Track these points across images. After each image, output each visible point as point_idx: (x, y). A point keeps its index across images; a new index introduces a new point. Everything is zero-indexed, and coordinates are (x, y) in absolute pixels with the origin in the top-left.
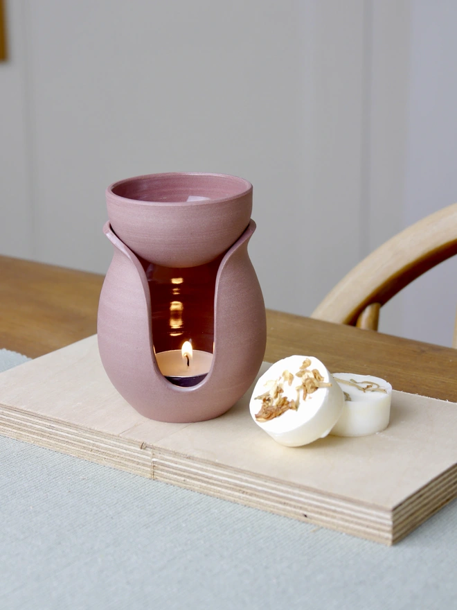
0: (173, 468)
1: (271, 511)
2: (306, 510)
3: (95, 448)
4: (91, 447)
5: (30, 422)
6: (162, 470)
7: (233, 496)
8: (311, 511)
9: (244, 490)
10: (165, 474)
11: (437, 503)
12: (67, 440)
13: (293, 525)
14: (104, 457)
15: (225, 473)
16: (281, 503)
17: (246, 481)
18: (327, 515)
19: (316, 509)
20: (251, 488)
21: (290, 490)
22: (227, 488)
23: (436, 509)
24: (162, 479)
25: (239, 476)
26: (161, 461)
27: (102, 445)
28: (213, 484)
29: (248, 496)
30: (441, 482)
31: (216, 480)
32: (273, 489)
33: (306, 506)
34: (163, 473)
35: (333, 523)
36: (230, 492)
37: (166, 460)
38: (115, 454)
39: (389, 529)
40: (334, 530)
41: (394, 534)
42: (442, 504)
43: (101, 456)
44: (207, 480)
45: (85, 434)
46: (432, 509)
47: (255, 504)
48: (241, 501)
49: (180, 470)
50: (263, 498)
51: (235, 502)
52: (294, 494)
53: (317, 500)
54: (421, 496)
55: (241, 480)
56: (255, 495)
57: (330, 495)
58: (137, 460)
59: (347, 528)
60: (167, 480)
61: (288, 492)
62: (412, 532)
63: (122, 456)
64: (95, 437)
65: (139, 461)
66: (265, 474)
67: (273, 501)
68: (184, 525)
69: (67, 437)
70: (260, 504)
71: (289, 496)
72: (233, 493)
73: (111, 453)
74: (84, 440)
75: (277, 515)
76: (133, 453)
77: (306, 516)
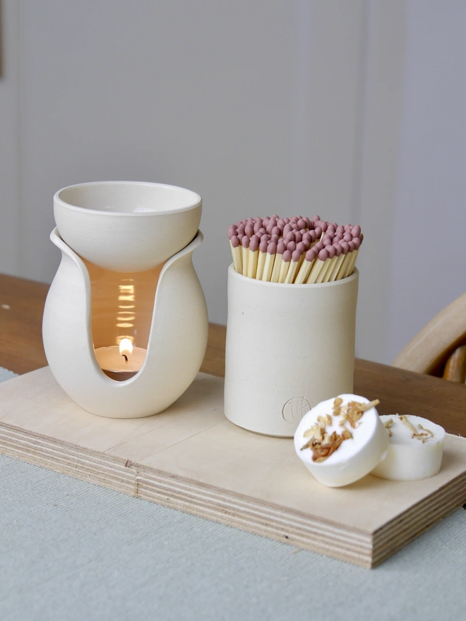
0: (157, 486)
1: (253, 532)
2: (287, 531)
3: (79, 464)
4: (76, 463)
5: (16, 437)
6: (146, 488)
7: (215, 516)
8: (293, 533)
9: (227, 510)
10: (149, 492)
11: (416, 529)
12: (52, 456)
13: (274, 546)
14: (89, 473)
15: (209, 493)
16: (263, 524)
17: (230, 502)
18: (308, 537)
19: (298, 531)
20: (234, 509)
21: (272, 511)
22: (209, 507)
23: (416, 534)
24: (146, 497)
25: (222, 496)
26: (146, 480)
27: (87, 462)
28: (196, 504)
29: (230, 517)
30: (421, 508)
31: (199, 499)
32: (256, 509)
33: (288, 528)
34: (146, 491)
35: (314, 545)
36: (212, 511)
37: (150, 478)
38: (99, 471)
39: (369, 552)
40: (315, 552)
41: (373, 558)
42: (422, 530)
43: (85, 472)
44: (190, 499)
45: (70, 451)
46: (411, 535)
47: (237, 525)
48: (224, 521)
49: (164, 488)
50: (245, 518)
51: (217, 522)
52: (276, 516)
53: (299, 522)
54: (401, 521)
55: (224, 500)
56: (238, 515)
57: (312, 518)
58: (122, 478)
59: (328, 550)
60: (151, 499)
61: (270, 513)
62: (391, 556)
63: (106, 473)
64: (81, 454)
65: (124, 479)
66: (248, 494)
67: (254, 521)
68: (166, 543)
69: (52, 453)
70: (242, 524)
71: (272, 517)
72: (215, 512)
73: (95, 470)
74: (69, 456)
75: (259, 535)
76: (117, 471)
77: (287, 537)
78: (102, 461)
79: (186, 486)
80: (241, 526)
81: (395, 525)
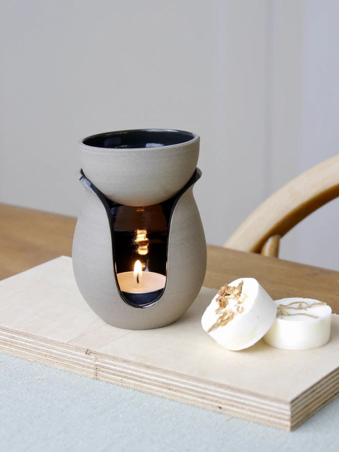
0: (112, 370)
1: (192, 404)
2: (220, 403)
3: (48, 354)
4: (45, 353)
6: (103, 372)
7: (161, 392)
8: (225, 404)
9: (170, 387)
10: (106, 374)
11: (326, 397)
12: (25, 348)
13: (210, 416)
14: (56, 361)
15: (155, 373)
16: (200, 397)
17: (172, 380)
18: (237, 407)
19: (229, 402)
20: (176, 386)
21: (207, 387)
22: (156, 385)
23: (326, 401)
24: (103, 379)
25: (166, 376)
26: (104, 365)
27: (54, 351)
28: (145, 383)
29: (173, 392)
30: (330, 380)
31: (147, 379)
32: (194, 386)
33: (220, 400)
34: (104, 374)
35: (243, 414)
36: (158, 389)
37: (107, 363)
38: (65, 359)
39: (288, 418)
41: (292, 422)
42: (331, 398)
43: (53, 360)
44: (140, 379)
45: (40, 343)
46: (323, 402)
47: (179, 399)
48: (168, 396)
49: (118, 371)
50: (186, 393)
51: (163, 397)
52: (211, 390)
53: (230, 395)
54: (314, 391)
55: (168, 379)
56: (179, 391)
57: (240, 391)
58: (83, 364)
59: (254, 417)
60: (108, 380)
61: (205, 389)
62: (307, 420)
63: (70, 360)
64: (49, 345)
65: (85, 364)
66: (187, 374)
67: (193, 396)
68: (121, 416)
69: (26, 345)
70: (183, 398)
71: (207, 392)
72: (161, 389)
73: (61, 358)
74: (39, 347)
75: (197, 407)
76: (79, 358)
77: (220, 408)
78: (67, 350)
79: (136, 368)
80: (182, 400)
81: (309, 395)
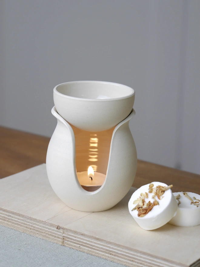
0: (73, 240)
1: (125, 265)
3: (32, 228)
4: (30, 227)
6: (68, 241)
7: (105, 256)
9: (111, 253)
10: (69, 243)
12: (17, 223)
14: (37, 232)
15: (101, 243)
16: (130, 260)
17: (113, 248)
20: (115, 252)
22: (102, 251)
24: (68, 245)
25: (109, 245)
26: (68, 236)
27: (36, 226)
28: (95, 249)
29: (113, 256)
31: (96, 247)
32: (127, 253)
33: (144, 263)
34: (68, 242)
36: (103, 253)
37: (70, 235)
38: (43, 231)
43: (35, 232)
44: (92, 247)
45: (27, 220)
47: (116, 261)
48: (110, 259)
49: (77, 241)
50: (121, 257)
51: (106, 259)
52: (137, 256)
53: (150, 260)
55: (110, 247)
56: (117, 256)
57: (156, 257)
58: (55, 235)
60: (70, 246)
61: (134, 255)
63: (46, 232)
64: (33, 222)
65: (56, 235)
66: (122, 245)
67: (126, 259)
69: (18, 221)
70: (119, 260)
71: (135, 257)
72: (105, 254)
73: (41, 231)
74: (27, 223)
76: (52, 231)
78: (45, 226)
79: (89, 240)
